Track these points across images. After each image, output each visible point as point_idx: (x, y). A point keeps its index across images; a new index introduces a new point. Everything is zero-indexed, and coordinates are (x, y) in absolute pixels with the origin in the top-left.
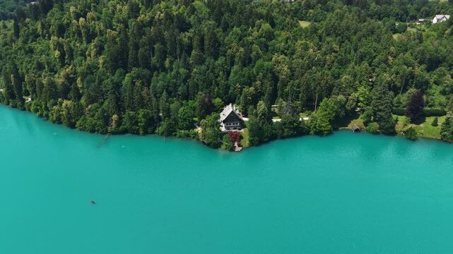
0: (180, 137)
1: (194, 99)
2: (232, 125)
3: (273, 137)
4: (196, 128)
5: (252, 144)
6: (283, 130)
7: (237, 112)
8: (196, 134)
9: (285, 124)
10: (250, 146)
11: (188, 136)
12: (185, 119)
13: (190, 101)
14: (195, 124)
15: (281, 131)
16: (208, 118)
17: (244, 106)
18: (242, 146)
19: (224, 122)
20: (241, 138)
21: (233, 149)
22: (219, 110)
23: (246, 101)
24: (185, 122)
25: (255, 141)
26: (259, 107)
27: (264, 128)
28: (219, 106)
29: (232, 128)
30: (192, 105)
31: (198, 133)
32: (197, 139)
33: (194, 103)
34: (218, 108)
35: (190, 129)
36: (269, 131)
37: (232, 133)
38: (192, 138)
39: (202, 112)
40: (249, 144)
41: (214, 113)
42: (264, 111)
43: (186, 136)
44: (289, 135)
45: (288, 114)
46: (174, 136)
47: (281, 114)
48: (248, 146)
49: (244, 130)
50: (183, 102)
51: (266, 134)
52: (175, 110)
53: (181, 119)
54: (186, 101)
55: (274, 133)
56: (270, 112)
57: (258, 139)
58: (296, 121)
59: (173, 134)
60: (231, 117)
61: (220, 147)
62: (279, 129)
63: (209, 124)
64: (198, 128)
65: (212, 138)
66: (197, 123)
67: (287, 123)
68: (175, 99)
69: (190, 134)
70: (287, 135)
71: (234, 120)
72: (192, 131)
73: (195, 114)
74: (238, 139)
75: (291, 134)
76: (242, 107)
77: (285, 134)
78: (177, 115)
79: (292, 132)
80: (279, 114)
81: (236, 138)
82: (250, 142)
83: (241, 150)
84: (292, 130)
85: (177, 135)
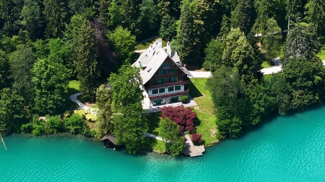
0: (42, 133)
1: (59, 35)
2: (167, 91)
4: (76, 107)
5: (226, 134)
8: (82, 123)
9: (294, 79)
10: (221, 140)
11: (61, 129)
12: (51, 88)
13: (52, 42)
14: (74, 98)
17: (186, 44)
18: (202, 143)
19: (147, 86)
20: (197, 122)
22: (127, 57)
23: (192, 31)
24: (51, 94)
25: (232, 127)
26: (231, 44)
27: (250, 94)
28: (126, 48)
29: (169, 99)
30: (59, 49)
31: (86, 121)
32: (87, 136)
33: (63, 44)
34: (124, 53)
35: (64, 112)
36: (260, 99)
37: (172, 112)
38: (73, 133)
39: (93, 67)
40: (219, 136)
41: (127, 67)
42: (248, 52)
43: (55, 130)
44: (304, 105)
45: (298, 55)
46: (26, 133)
47: (270, 56)
48: (217, 141)
49: (197, 103)
50: (36, 45)
51: (256, 106)
52: (22, 67)
53: (41, 89)
54: (41, 41)
55: (271, 102)
56: (257, 54)
57: (241, 122)
58: (316, 70)
59: (22, 129)
60: (164, 73)
61: (151, 151)
62: (282, 91)
63: (121, 97)
64: (84, 108)
65: (130, 130)
66: (79, 94)
67: (299, 76)
68: (16, 40)
69: (65, 124)
70: (300, 104)
71: (172, 79)
72: (69, 117)
73: (70, 72)
74: (190, 125)
75: (307, 101)
76: (183, 46)
77: (295, 103)
78: (29, 80)
79: (311, 97)
80: (267, 57)
81: (185, 125)
82: (220, 130)
83: (203, 153)
84: (310, 92)
85: (34, 129)
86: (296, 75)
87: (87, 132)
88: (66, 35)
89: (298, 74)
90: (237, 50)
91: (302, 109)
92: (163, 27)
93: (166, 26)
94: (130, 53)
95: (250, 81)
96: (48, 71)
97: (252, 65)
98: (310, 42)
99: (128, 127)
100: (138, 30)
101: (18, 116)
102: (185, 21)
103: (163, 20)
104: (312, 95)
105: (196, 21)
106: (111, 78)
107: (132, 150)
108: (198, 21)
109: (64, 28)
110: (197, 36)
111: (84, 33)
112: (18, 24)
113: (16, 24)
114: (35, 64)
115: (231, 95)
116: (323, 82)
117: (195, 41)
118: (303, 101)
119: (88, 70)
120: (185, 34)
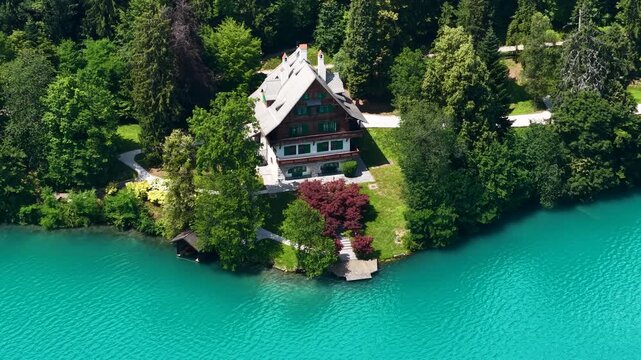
0: (59, 224)
1: (109, 33)
2: (314, 151)
3: (522, 204)
4: (131, 176)
5: (425, 239)
6: (563, 163)
7: (336, 87)
8: (138, 207)
9: (573, 135)
10: (414, 251)
11: (97, 218)
12: (80, 136)
13: (93, 45)
14: (128, 158)
15: (555, 172)
16: (201, 120)
17: (362, 58)
18: (375, 255)
19: (274, 138)
20: (368, 213)
21: (333, 273)
22: (241, 80)
23: (375, 31)
24: (80, 147)
25: (437, 225)
26: (445, 58)
27: (480, 161)
28: (239, 62)
29: (318, 168)
30: (105, 61)
31: (147, 204)
32: (148, 234)
33: (115, 51)
34: (235, 71)
35: (105, 185)
36: (500, 171)
37: (318, 191)
38: (119, 226)
39: (164, 96)
40: (410, 244)
41: (228, 97)
42: (475, 77)
43: (86, 220)
44: (594, 189)
45: (583, 86)
46: (30, 223)
47: (536, 89)
48: (406, 252)
49: (376, 176)
50: (60, 51)
51: (489, 185)
52: (26, 92)
53: (60, 136)
54: (70, 43)
55: (523, 179)
56: (498, 82)
57: (455, 216)
58: (620, 118)
59: (21, 215)
60: (309, 113)
61: (270, 266)
62: (546, 159)
63: (210, 154)
64: (147, 179)
65: (226, 222)
66: (139, 151)
67: (583, 129)
68: (19, 38)
69: (107, 209)
70: (585, 188)
71: (325, 126)
72: (113, 194)
73: (126, 107)
74: (354, 219)
75: (600, 181)
76: (355, 62)
77: (576, 184)
78: (37, 118)
79: (608, 173)
80: (531, 91)
81: (342, 218)
82: (414, 231)
83: (372, 274)
84: (607, 163)
85: (44, 216)
86: (577, 126)
87: (148, 226)
88: (121, 33)
89: (580, 124)
90: (454, 72)
91: (590, 196)
92: (322, 25)
93: (329, 23)
94: (247, 74)
95: (481, 134)
96: (73, 101)
97: (484, 102)
98: (612, 60)
99: (223, 217)
100: (270, 28)
101: (12, 190)
102: (359, 11)
103: (323, 11)
104: (611, 169)
105: (384, 13)
106: (195, 117)
107: (230, 263)
108: (386, 12)
109: (117, 19)
110: (385, 42)
111: (148, 27)
112: (28, 7)
113: (22, 7)
114: (50, 86)
115: (434, 159)
116: (633, 144)
117: (379, 52)
118: (592, 181)
119: (153, 102)
120: (360, 38)
